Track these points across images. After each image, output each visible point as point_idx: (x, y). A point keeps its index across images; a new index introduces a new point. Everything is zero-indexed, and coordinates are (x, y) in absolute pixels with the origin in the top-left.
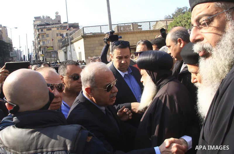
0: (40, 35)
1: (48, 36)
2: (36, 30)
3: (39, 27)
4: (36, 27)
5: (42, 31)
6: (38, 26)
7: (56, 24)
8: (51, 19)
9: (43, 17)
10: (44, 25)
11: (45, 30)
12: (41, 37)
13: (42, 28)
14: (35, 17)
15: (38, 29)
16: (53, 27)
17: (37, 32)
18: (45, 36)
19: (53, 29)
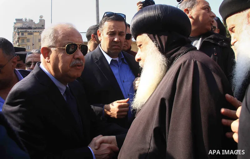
0: (20, 39)
1: (28, 40)
2: (16, 33)
3: (20, 30)
4: (16, 30)
5: (22, 34)
6: (18, 28)
7: (39, 28)
8: (34, 22)
9: (26, 20)
10: (25, 28)
11: (26, 34)
12: (21, 42)
13: (23, 32)
14: (16, 19)
15: (18, 32)
16: (36, 32)
17: (17, 35)
18: (25, 41)
19: (35, 34)
